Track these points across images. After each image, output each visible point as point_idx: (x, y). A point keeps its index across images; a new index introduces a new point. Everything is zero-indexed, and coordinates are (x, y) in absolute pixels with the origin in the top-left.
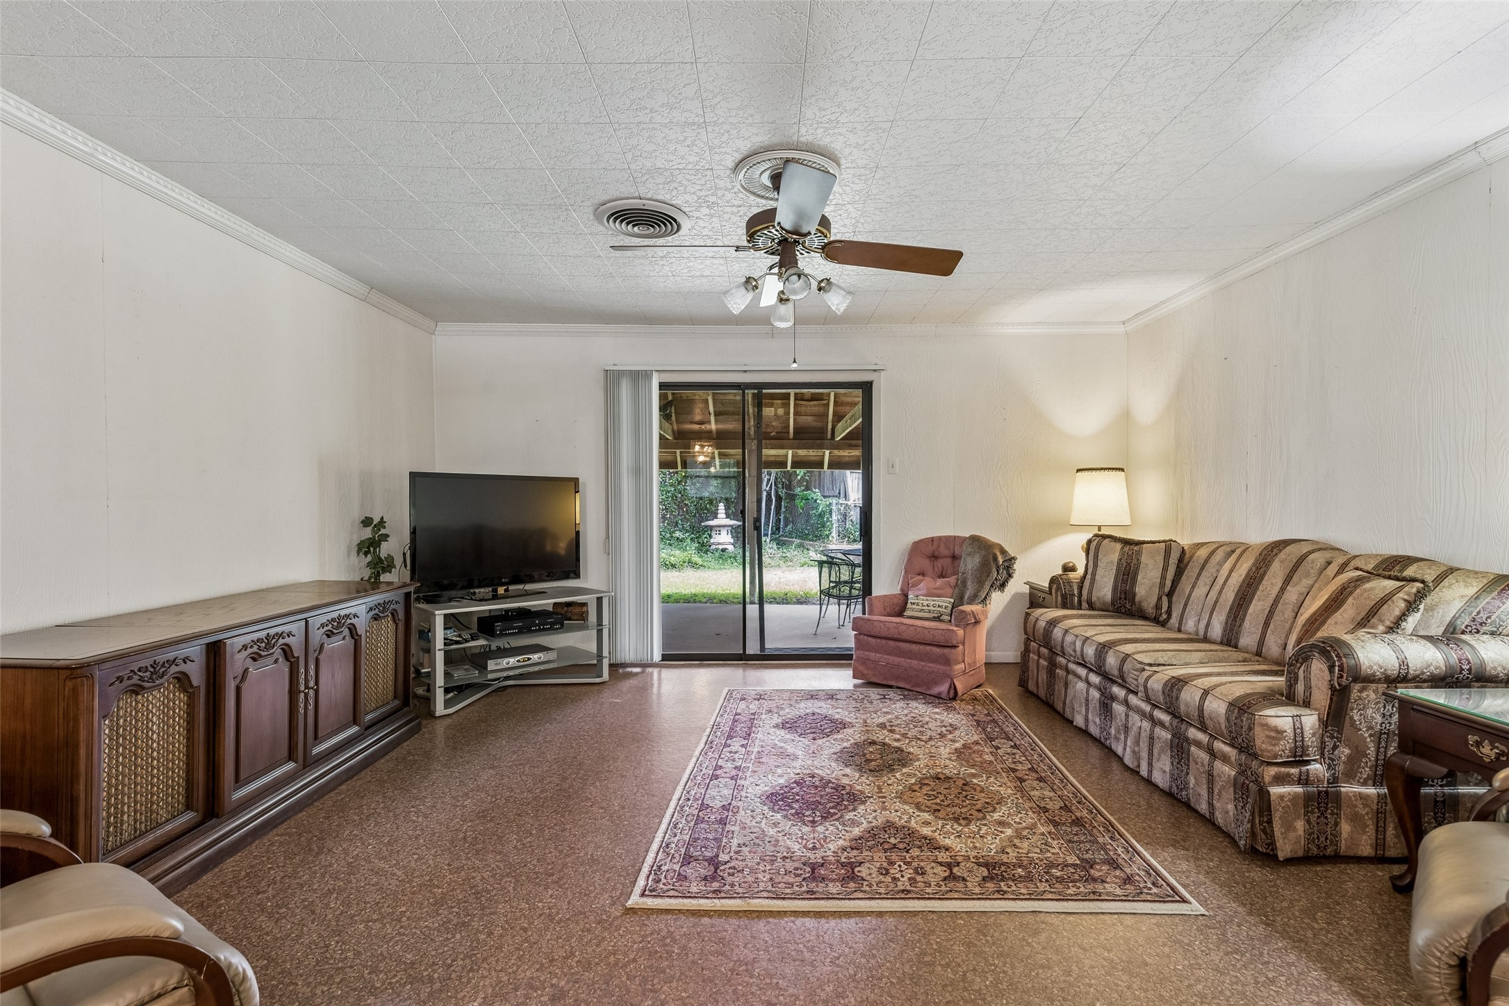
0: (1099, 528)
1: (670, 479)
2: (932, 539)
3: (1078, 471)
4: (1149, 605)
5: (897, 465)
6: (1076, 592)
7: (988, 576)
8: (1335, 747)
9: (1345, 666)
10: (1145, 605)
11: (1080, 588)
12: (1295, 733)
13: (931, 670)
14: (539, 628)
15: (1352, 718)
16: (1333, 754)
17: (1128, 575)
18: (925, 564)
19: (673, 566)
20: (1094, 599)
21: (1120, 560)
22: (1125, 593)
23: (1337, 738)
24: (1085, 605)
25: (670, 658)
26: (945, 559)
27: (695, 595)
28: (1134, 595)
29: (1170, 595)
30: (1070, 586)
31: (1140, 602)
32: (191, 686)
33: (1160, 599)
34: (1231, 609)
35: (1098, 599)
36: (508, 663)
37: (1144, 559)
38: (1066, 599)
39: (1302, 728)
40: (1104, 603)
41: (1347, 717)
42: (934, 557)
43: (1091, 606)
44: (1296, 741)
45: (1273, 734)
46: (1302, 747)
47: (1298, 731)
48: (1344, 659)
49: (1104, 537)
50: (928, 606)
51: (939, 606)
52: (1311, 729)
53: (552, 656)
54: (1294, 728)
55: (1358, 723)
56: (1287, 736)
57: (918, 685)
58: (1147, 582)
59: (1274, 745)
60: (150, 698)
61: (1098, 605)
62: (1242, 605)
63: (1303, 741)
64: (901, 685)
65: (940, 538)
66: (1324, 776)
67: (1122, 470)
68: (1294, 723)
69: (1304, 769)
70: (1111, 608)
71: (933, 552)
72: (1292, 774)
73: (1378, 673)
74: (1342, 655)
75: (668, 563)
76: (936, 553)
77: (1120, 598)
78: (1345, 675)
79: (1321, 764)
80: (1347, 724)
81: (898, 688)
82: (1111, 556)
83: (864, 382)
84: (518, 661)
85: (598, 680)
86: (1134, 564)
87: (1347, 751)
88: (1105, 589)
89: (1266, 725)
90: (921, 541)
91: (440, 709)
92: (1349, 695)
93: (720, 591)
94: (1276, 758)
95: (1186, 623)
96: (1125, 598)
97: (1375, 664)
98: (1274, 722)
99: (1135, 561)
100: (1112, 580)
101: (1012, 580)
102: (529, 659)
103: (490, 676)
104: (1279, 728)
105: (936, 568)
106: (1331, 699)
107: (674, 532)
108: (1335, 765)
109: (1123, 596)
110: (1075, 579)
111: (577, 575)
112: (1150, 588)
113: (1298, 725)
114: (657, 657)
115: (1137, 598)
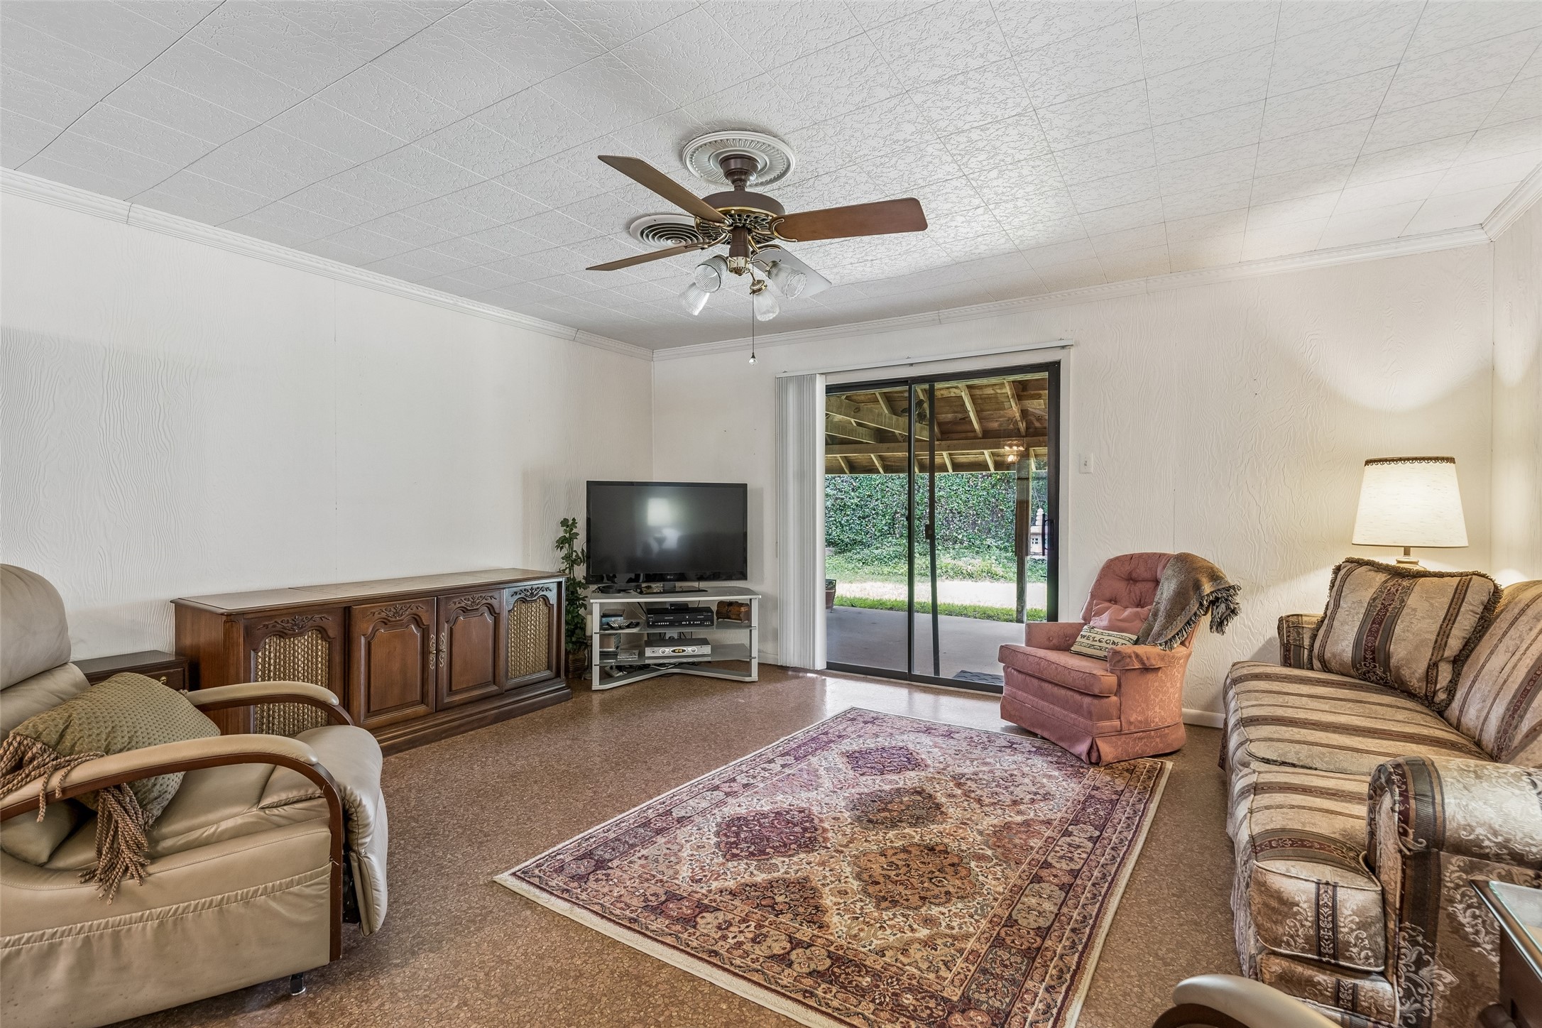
0: (1407, 551)
1: (982, 482)
2: (1132, 557)
3: (1368, 462)
4: (1414, 673)
5: (1092, 463)
6: (1307, 643)
7: (1183, 609)
8: (1420, 963)
9: (1412, 814)
10: (1405, 672)
11: (1314, 637)
12: (1318, 914)
13: (1072, 722)
14: (690, 623)
15: (1452, 917)
16: (1416, 972)
17: (1380, 624)
18: (1120, 587)
19: (971, 576)
20: (1328, 655)
21: (1374, 600)
22: (1373, 652)
23: (1424, 946)
24: (1316, 664)
25: (835, 668)
26: (1144, 583)
27: (965, 608)
28: (1388, 656)
29: (1459, 662)
30: (1299, 634)
31: (1398, 668)
32: (329, 637)
33: (1433, 666)
34: (1514, 697)
35: (1334, 655)
36: (663, 652)
37: (1412, 601)
38: (1289, 651)
39: (1334, 908)
40: (1342, 664)
41: (1442, 914)
42: (1131, 579)
43: (1326, 668)
44: (1319, 928)
45: (1274, 904)
46: (1334, 940)
47: (1326, 911)
48: (1412, 802)
49: (1360, 563)
50: (1100, 641)
51: (1114, 643)
52: (1354, 913)
53: (707, 650)
54: (1318, 904)
55: (1469, 930)
56: (1298, 913)
57: (1061, 739)
58: (1411, 636)
59: (1275, 923)
60: (296, 642)
61: (1333, 665)
62: (1529, 690)
63: (1335, 928)
64: (1046, 735)
65: (1141, 555)
66: (1394, 1007)
67: (1451, 460)
68: (1318, 895)
69: (1348, 981)
70: (1353, 672)
71: (1130, 573)
72: (1319, 983)
73: (1487, 843)
74: (1411, 794)
75: (964, 572)
76: (1134, 575)
77: (1365, 658)
78: (1411, 831)
79: (1392, 984)
80: (1443, 925)
81: (1043, 738)
82: (1365, 589)
83: (1051, 363)
84: (674, 651)
85: (747, 679)
86: (1395, 608)
87: (1449, 977)
88: (1343, 643)
89: (1264, 884)
90: (1117, 558)
91: (596, 685)
92: (1439, 874)
93: (981, 604)
94: (1280, 946)
95: (1468, 710)
96: (1374, 659)
97: (1481, 825)
98: (1277, 882)
99: (1396, 604)
100: (1356, 630)
101: (1235, 618)
102: (684, 651)
103: (647, 662)
104: (1285, 896)
105: (1132, 594)
106: (1403, 871)
107: (985, 539)
108: (1423, 996)
109: (1369, 656)
110: (1309, 624)
111: (743, 576)
112: (1417, 648)
113: (1325, 899)
114: (820, 664)
115: (1393, 661)
